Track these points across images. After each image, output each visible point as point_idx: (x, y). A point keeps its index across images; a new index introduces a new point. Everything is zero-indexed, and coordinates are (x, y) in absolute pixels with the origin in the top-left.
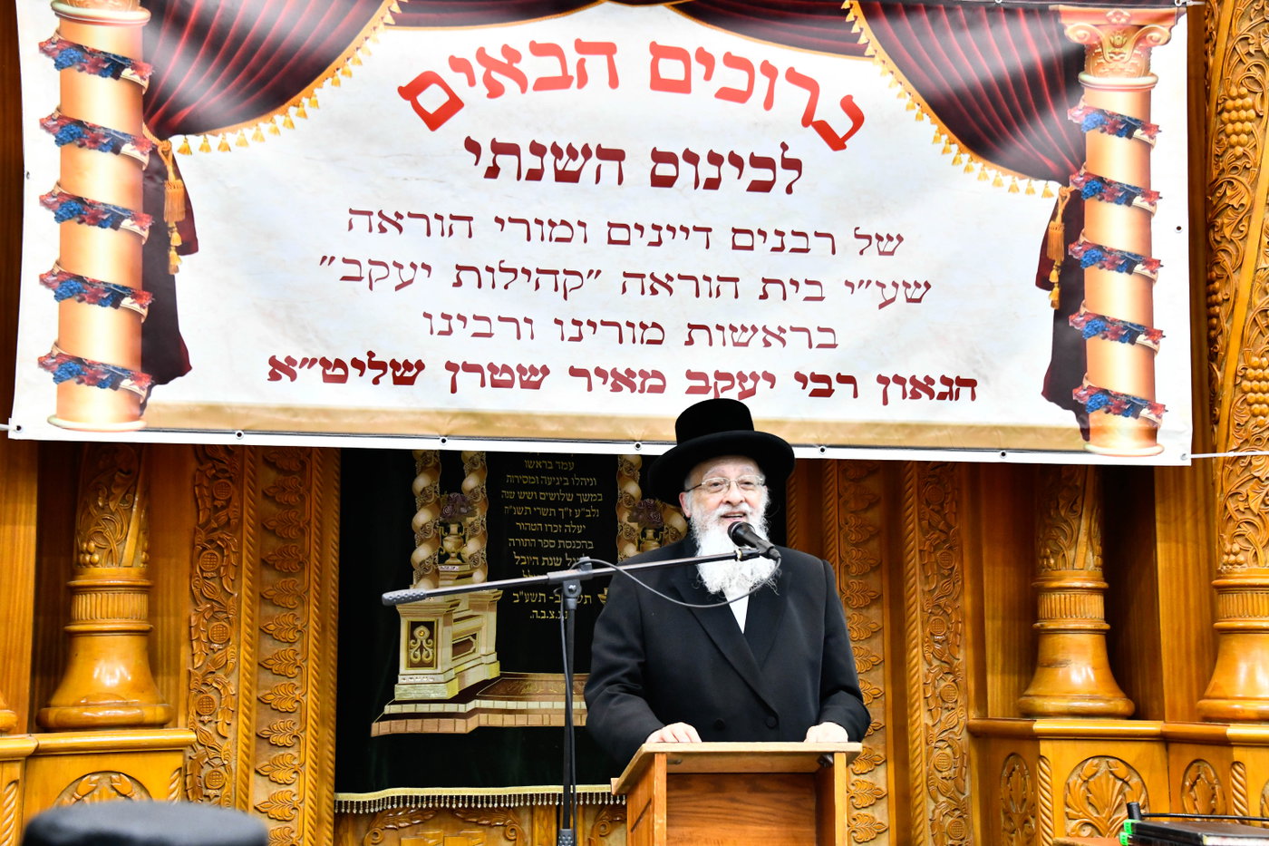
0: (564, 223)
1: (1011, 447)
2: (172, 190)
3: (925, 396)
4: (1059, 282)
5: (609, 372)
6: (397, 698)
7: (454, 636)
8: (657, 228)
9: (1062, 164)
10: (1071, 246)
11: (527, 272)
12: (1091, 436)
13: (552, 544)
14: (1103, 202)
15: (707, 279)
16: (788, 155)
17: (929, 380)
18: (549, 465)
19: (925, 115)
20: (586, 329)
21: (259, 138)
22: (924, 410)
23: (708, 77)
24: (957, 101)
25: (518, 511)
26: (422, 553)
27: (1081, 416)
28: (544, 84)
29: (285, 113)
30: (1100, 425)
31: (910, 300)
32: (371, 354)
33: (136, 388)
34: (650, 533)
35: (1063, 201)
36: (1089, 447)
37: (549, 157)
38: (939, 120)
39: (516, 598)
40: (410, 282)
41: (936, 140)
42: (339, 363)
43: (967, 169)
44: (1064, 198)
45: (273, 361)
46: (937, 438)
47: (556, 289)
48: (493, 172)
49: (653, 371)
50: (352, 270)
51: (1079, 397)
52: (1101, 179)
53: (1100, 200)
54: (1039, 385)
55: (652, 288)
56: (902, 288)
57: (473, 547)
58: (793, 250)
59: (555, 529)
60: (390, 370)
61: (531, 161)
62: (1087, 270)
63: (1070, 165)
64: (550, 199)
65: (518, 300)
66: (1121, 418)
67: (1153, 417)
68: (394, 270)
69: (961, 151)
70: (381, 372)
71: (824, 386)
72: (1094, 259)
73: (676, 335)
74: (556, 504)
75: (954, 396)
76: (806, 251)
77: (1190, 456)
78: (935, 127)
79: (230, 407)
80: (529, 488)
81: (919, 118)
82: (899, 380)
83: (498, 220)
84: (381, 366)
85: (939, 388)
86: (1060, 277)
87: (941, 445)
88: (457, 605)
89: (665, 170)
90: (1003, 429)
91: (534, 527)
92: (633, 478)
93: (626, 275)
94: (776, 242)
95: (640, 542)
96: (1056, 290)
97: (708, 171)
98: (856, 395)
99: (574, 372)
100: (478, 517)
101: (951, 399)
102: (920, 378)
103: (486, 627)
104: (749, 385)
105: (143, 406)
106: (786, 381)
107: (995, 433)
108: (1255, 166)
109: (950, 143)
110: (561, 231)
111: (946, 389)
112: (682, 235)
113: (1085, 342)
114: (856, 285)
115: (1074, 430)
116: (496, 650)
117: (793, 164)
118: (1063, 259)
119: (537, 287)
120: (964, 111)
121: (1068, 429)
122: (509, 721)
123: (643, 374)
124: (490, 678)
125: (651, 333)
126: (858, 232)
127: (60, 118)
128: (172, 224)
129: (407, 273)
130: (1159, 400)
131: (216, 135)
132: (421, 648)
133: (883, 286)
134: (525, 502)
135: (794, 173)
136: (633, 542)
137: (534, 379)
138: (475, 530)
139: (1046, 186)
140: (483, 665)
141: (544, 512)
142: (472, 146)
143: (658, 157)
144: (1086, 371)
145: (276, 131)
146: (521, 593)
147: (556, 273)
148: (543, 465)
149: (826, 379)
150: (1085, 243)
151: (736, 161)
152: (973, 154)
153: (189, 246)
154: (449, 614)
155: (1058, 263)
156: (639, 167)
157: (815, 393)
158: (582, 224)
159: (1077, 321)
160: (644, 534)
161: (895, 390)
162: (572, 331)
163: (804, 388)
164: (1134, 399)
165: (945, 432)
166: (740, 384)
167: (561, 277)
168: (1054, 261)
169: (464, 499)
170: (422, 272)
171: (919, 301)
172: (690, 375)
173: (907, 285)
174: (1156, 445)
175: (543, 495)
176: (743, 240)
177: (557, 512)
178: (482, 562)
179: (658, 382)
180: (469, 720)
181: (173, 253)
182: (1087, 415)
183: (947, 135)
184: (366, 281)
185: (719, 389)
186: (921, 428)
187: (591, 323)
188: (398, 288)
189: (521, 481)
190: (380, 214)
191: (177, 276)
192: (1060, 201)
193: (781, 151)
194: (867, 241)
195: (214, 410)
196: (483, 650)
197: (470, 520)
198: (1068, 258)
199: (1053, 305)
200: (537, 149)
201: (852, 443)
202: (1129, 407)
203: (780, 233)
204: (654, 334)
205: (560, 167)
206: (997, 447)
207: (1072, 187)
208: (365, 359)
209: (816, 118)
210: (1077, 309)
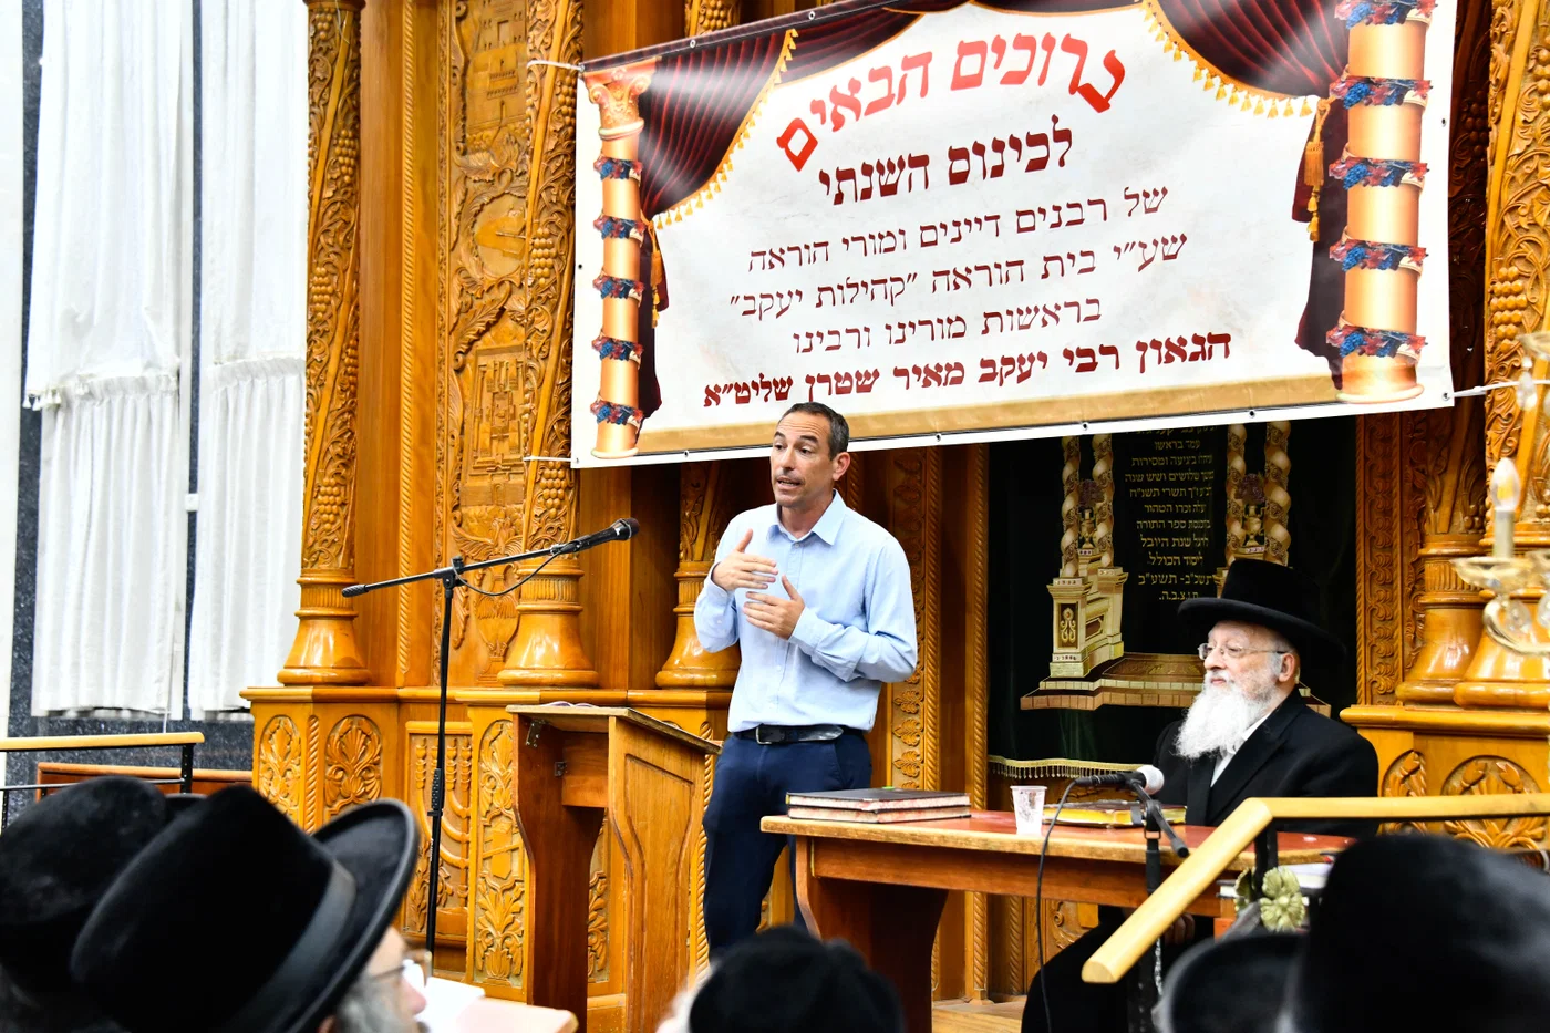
0: (889, 234)
1: (1261, 404)
2: (655, 261)
3: (1178, 359)
4: (1318, 211)
5: (923, 369)
6: (1052, 675)
7: (1087, 617)
8: (956, 224)
9: (1322, 73)
10: (1332, 166)
11: (864, 284)
12: (1344, 383)
13: (1183, 524)
14: (1371, 107)
15: (998, 266)
16: (1058, 127)
17: (1182, 341)
18: (1179, 445)
19: (1183, 53)
20: (908, 330)
21: (700, 205)
22: (1179, 374)
23: (997, 65)
24: (1215, 29)
25: (1147, 493)
26: (1068, 539)
27: (1334, 361)
28: (875, 107)
29: (715, 180)
30: (1352, 369)
31: (1167, 258)
32: (762, 376)
33: (635, 423)
34: (1252, 510)
35: (1322, 115)
36: (1342, 396)
37: (875, 174)
38: (1198, 55)
39: (1141, 579)
40: (787, 308)
41: (1197, 76)
42: (745, 387)
43: (1232, 101)
44: (1322, 112)
45: (708, 390)
46: (1189, 403)
47: (886, 297)
48: (839, 199)
49: (956, 364)
50: (749, 305)
51: (1333, 340)
52: (1368, 81)
53: (1367, 105)
54: (1294, 332)
55: (955, 283)
56: (1161, 245)
57: (1102, 531)
58: (1070, 223)
59: (1185, 509)
60: (773, 387)
61: (863, 182)
62: (1350, 191)
63: (1330, 70)
64: (879, 214)
65: (860, 311)
66: (1375, 358)
67: (1411, 353)
68: (776, 299)
69: (1224, 83)
70: (768, 390)
71: (1088, 360)
72: (1358, 177)
73: (975, 324)
74: (1188, 483)
75: (1205, 355)
76: (1081, 221)
77: (1453, 395)
78: (1195, 63)
79: (682, 432)
80: (1157, 469)
81: (1177, 57)
82: (1156, 345)
83: (845, 241)
84: (766, 385)
85: (1191, 348)
86: (1319, 204)
87: (1192, 410)
88: (1090, 587)
89: (960, 166)
90: (1253, 385)
91: (1162, 509)
92: (1239, 452)
93: (936, 274)
94: (1052, 217)
95: (1244, 519)
96: (1315, 219)
97: (993, 159)
98: (1117, 366)
99: (899, 372)
100: (1105, 502)
101: (1204, 358)
102: (1174, 341)
103: (1113, 609)
104: (1026, 368)
105: (637, 436)
106: (1056, 358)
107: (1245, 391)
108: (1512, 28)
109: (1212, 77)
110: (888, 242)
111: (1198, 348)
112: (975, 226)
113: (1344, 273)
114: (1123, 250)
115: (1325, 378)
116: (1121, 631)
117: (1064, 136)
118: (1322, 182)
119: (873, 297)
120: (1221, 37)
121: (1318, 379)
122: (1133, 700)
123: (949, 368)
124: (1113, 658)
125: (954, 326)
126: (1128, 193)
127: (605, 216)
128: (655, 288)
129: (786, 301)
130: (1420, 333)
131: (674, 209)
132: (1068, 628)
133: (1143, 246)
134: (1154, 484)
135: (1066, 144)
136: (1238, 519)
137: (868, 383)
138: (1103, 514)
139: (1305, 102)
140: (1111, 646)
141: (1175, 493)
142: (824, 178)
143: (956, 154)
144: (1343, 309)
145: (710, 197)
146: (1148, 575)
147: (884, 281)
148: (1173, 445)
149: (1088, 352)
150: (1350, 159)
151: (1015, 144)
152: (1237, 83)
153: (663, 305)
154: (1084, 595)
155: (1316, 189)
156: (940, 167)
157: (1082, 368)
158: (902, 232)
159: (1338, 251)
160: (1247, 511)
161: (1152, 354)
162: (897, 332)
163: (1071, 364)
164: (1394, 334)
165: (1197, 396)
166: (1020, 368)
167: (889, 283)
168: (1312, 187)
169: (1094, 485)
170: (796, 297)
171: (1174, 257)
172: (984, 364)
173: (1165, 242)
174: (1416, 385)
175: (1173, 476)
176: (1026, 221)
177: (1189, 492)
178: (1110, 545)
179: (957, 373)
180: (1096, 698)
181: (655, 311)
182: (1341, 359)
183: (1208, 68)
184: (758, 313)
185: (1004, 374)
186: (1175, 393)
187: (912, 325)
188: (778, 315)
189: (1150, 463)
190: (771, 253)
191: (657, 329)
192: (1318, 116)
193: (1052, 124)
194: (1135, 200)
195: (673, 435)
196: (1109, 631)
197: (1099, 505)
198: (1328, 179)
199: (1312, 238)
200: (867, 170)
201: (1111, 417)
202: (1387, 344)
203: (1057, 209)
204: (957, 327)
205: (883, 184)
206: (1247, 406)
207: (1333, 97)
208: (758, 380)
209: (1082, 83)
210: (1340, 238)
